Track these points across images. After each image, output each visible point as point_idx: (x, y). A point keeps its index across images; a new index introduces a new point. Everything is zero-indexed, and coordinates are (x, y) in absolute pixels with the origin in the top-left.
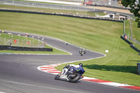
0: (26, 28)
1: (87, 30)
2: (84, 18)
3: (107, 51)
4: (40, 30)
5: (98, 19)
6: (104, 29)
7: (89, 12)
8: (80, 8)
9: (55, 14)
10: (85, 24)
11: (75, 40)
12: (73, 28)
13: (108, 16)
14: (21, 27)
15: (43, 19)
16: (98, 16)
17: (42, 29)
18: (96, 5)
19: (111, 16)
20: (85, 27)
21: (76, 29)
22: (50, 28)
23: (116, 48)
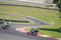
0: (18, 12)
1: (45, 14)
2: (44, 8)
3: (53, 23)
4: (25, 14)
5: (50, 9)
6: (52, 13)
7: (46, 6)
8: (43, 4)
9: (31, 7)
10: (44, 11)
11: (40, 18)
12: (39, 13)
13: (55, 8)
14: (16, 12)
15: (26, 9)
16: (50, 8)
17: (26, 13)
18: (49, 3)
19: (56, 8)
20: (44, 12)
21: (41, 13)
22: (29, 13)
23: (57, 21)
